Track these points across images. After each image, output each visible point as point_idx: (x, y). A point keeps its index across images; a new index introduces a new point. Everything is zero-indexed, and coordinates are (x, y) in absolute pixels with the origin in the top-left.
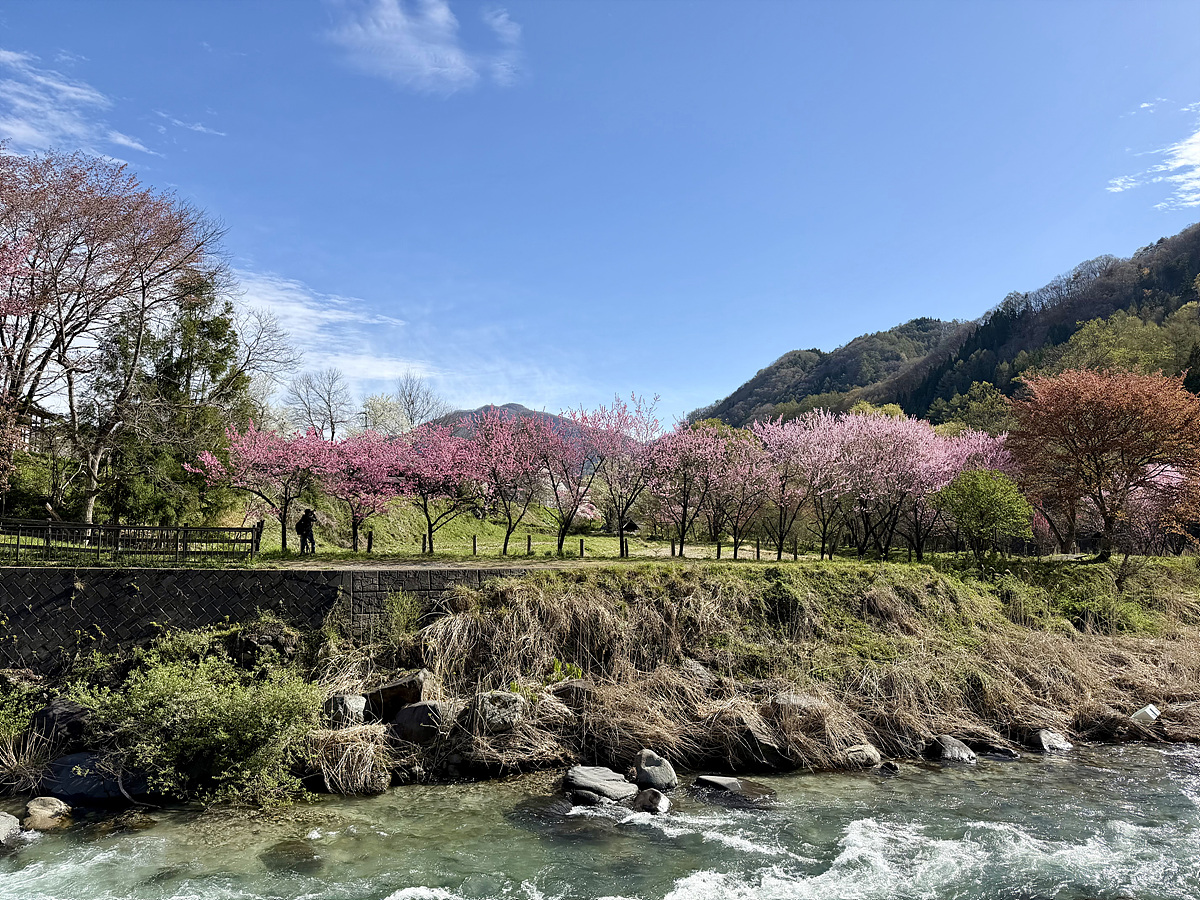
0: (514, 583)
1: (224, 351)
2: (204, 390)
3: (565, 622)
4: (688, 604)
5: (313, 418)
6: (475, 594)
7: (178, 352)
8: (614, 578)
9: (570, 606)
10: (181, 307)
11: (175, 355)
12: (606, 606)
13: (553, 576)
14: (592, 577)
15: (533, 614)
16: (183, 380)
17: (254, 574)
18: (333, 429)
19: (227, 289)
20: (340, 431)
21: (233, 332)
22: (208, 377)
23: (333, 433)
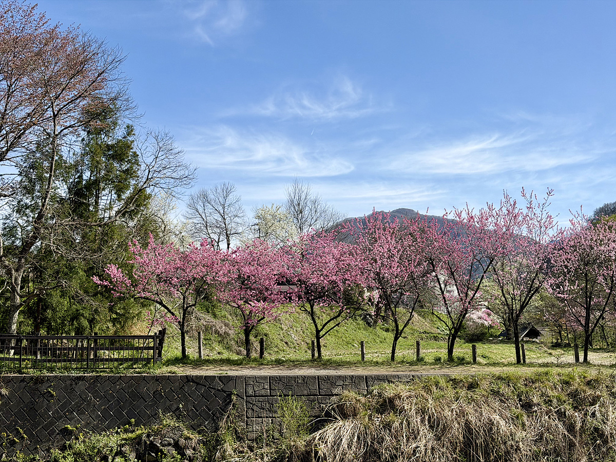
0: (403, 390)
1: (127, 172)
2: (111, 208)
3: (457, 431)
4: (593, 415)
5: (210, 231)
6: (363, 399)
7: (87, 175)
8: (509, 385)
9: (462, 413)
10: (89, 132)
11: (85, 177)
12: (501, 416)
13: (442, 383)
14: (485, 385)
15: (422, 421)
16: (92, 200)
17: (157, 379)
18: (228, 241)
19: (127, 112)
21: (135, 153)
22: (115, 196)
23: (229, 244)
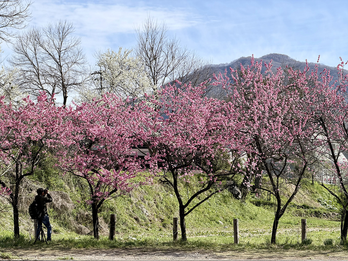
5: (42, 81)
18: (65, 93)
20: (73, 95)
23: (65, 98)
